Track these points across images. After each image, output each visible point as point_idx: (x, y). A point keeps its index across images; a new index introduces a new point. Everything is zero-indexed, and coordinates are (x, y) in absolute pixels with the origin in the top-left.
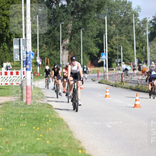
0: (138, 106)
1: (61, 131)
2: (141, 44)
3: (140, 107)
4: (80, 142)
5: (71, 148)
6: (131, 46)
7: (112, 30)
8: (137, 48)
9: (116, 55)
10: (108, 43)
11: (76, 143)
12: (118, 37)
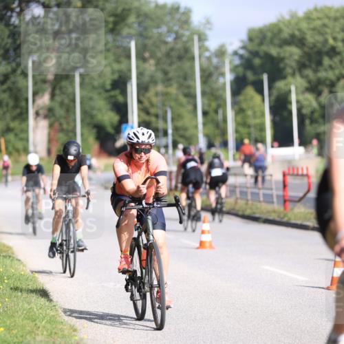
0: (207, 245)
1: (33, 305)
2: (214, 105)
3: (211, 247)
4: (75, 330)
6: (190, 107)
7: (148, 73)
8: (205, 113)
10: (139, 101)
11: (66, 332)
12: (160, 88)
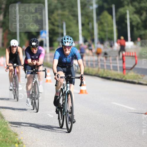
0: (84, 92)
2: (87, 20)
3: (86, 93)
4: (17, 135)
5: (6, 141)
6: (75, 21)
7: (53, 4)
9: (58, 33)
10: (49, 19)
11: (12, 136)
12: (60, 12)
